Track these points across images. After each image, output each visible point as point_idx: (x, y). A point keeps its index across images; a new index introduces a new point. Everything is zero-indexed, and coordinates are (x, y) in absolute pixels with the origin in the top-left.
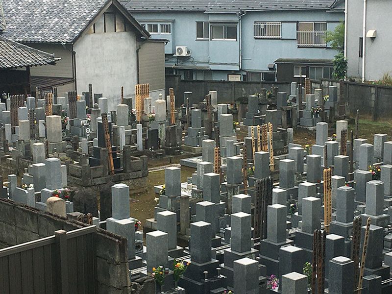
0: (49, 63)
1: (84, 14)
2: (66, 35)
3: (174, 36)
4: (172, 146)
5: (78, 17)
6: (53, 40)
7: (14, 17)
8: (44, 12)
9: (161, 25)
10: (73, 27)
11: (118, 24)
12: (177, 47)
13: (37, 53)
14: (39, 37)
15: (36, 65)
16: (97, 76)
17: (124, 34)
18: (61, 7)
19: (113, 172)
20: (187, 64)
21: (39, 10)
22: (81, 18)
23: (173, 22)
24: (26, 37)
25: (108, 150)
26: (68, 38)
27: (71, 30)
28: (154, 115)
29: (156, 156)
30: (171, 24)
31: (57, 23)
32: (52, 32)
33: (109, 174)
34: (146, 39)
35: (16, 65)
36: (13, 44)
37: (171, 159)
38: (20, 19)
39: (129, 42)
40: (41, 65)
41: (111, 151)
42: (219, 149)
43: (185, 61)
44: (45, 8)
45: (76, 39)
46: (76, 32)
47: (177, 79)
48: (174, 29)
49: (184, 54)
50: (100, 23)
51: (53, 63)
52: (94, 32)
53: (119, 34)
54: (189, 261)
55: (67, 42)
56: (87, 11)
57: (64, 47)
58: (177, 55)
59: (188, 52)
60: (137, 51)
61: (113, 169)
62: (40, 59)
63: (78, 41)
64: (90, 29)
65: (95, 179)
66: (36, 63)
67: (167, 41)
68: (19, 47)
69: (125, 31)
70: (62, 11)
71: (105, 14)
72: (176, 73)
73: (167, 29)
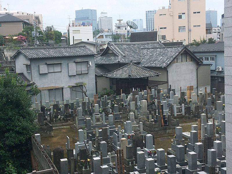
0: (156, 76)
1: (173, 55)
2: (164, 64)
3: (216, 62)
4: (197, 114)
5: (170, 56)
6: (159, 66)
7: (145, 57)
8: (157, 54)
9: (210, 58)
10: (167, 60)
11: (188, 58)
12: (217, 67)
13: (151, 71)
14: (154, 65)
15: (150, 77)
16: (178, 80)
17: (191, 62)
18: (164, 52)
19: (163, 126)
20: (222, 74)
21: (155, 54)
22: (171, 56)
23: (216, 56)
24: (149, 65)
25: (161, 116)
26: (165, 65)
27: (167, 62)
28: (191, 100)
29: (189, 118)
30: (214, 57)
31: (161, 59)
32: (159, 63)
33: (161, 126)
34: (201, 64)
35: (142, 77)
36: (142, 68)
37: (196, 119)
38: (148, 57)
39: (193, 66)
40: (152, 76)
41: (162, 117)
42: (200, 120)
43: (221, 73)
44: (158, 52)
45: (168, 65)
46: (168, 63)
47: (217, 81)
48: (216, 59)
49: (220, 70)
50: (180, 58)
51: (158, 76)
52: (177, 62)
53: (188, 63)
54: (167, 172)
55: (164, 67)
56: (174, 54)
57: (163, 69)
58: (217, 70)
59: (222, 69)
60: (197, 70)
61: (163, 124)
62: (152, 74)
63: (169, 66)
64: (175, 61)
65: (155, 128)
66: (150, 76)
67: (212, 65)
68: (144, 69)
69: (191, 61)
70: (164, 54)
71: (182, 54)
72: (217, 78)
73: (213, 59)
